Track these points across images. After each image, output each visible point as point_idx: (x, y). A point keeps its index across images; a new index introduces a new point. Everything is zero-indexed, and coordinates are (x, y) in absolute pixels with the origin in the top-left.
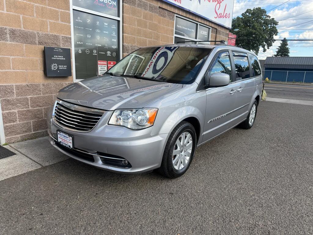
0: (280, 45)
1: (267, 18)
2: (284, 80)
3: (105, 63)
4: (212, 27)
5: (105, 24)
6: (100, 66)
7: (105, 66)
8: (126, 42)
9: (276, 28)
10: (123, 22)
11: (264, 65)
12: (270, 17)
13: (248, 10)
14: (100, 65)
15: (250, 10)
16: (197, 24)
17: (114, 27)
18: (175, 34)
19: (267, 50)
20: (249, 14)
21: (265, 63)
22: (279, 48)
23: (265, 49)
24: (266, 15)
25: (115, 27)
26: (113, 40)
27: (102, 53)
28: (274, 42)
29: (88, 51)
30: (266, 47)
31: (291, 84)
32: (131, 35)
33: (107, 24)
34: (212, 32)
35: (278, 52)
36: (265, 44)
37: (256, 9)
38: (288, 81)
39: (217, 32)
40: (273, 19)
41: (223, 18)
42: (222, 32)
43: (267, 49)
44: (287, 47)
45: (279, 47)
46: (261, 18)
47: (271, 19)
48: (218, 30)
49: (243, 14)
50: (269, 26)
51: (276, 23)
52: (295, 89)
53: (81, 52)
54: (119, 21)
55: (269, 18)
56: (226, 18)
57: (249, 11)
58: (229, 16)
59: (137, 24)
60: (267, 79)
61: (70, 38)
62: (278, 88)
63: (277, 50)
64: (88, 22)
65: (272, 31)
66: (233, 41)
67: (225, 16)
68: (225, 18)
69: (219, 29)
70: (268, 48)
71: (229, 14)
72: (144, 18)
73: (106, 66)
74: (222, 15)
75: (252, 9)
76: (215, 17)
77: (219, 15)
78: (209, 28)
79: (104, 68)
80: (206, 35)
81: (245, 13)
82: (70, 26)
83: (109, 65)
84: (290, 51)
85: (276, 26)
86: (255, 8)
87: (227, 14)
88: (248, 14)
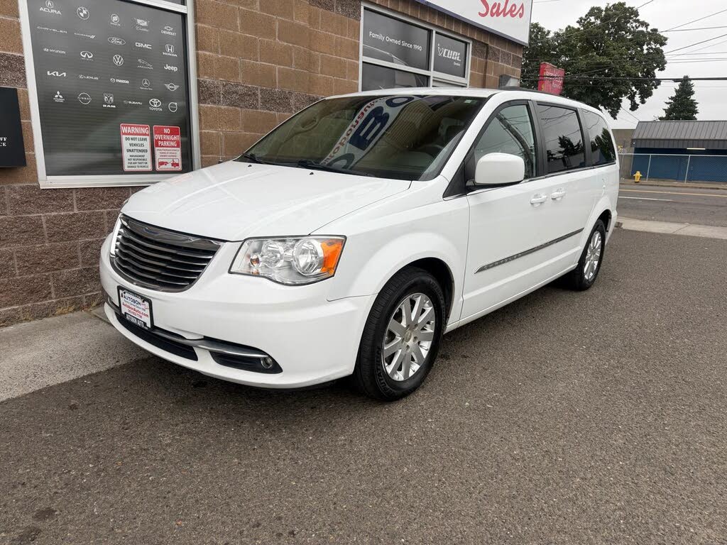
0: (674, 94)
1: (640, 29)
2: (679, 177)
3: (145, 130)
4: (473, 39)
5: (139, 21)
6: (127, 139)
7: (145, 139)
8: (206, 74)
9: (662, 51)
10: (196, 19)
11: (633, 140)
12: (647, 25)
13: (593, 9)
14: (128, 136)
15: (599, 9)
16: (430, 32)
17: (169, 33)
18: (363, 55)
19: (641, 106)
20: (596, 18)
21: (635, 137)
22: (671, 101)
23: (635, 103)
24: (637, 21)
25: (170, 31)
26: (168, 67)
27: (134, 103)
28: (656, 88)
29: (87, 97)
30: (637, 99)
31: (696, 188)
32: (222, 53)
33: (145, 24)
34: (473, 53)
35: (668, 112)
36: (635, 90)
37: (614, 5)
38: (690, 180)
39: (487, 53)
40: (655, 30)
41: (505, 15)
42: (504, 54)
43: (640, 104)
44: (692, 97)
45: (672, 98)
46: (624, 29)
47: (649, 30)
48: (491, 47)
49: (581, 19)
50: (645, 47)
51: (662, 41)
52: (705, 198)
53: (62, 100)
54: (184, 16)
55: (644, 29)
56: (513, 16)
57: (594, 12)
58: (521, 11)
59: (241, 24)
60: (638, 174)
61: (21, 61)
62: (662, 196)
63: (667, 107)
64: (82, 15)
65: (653, 59)
66: (557, 83)
67: (511, 11)
68: (509, 15)
69: (494, 45)
70: (643, 102)
71: (522, 7)
72: (262, 9)
73: (148, 138)
74: (501, 8)
75: (603, 8)
76: (480, 14)
77: (493, 8)
78: (466, 44)
79: (142, 145)
80: (457, 61)
81: (586, 15)
82: (19, 24)
83: (156, 137)
84: (699, 107)
85: (663, 48)
86: (610, 5)
87: (514, 5)
88: (592, 19)
